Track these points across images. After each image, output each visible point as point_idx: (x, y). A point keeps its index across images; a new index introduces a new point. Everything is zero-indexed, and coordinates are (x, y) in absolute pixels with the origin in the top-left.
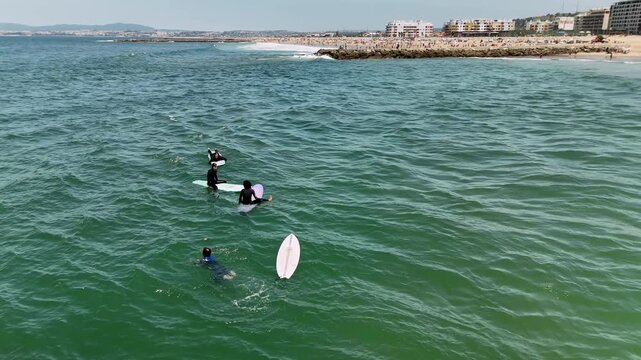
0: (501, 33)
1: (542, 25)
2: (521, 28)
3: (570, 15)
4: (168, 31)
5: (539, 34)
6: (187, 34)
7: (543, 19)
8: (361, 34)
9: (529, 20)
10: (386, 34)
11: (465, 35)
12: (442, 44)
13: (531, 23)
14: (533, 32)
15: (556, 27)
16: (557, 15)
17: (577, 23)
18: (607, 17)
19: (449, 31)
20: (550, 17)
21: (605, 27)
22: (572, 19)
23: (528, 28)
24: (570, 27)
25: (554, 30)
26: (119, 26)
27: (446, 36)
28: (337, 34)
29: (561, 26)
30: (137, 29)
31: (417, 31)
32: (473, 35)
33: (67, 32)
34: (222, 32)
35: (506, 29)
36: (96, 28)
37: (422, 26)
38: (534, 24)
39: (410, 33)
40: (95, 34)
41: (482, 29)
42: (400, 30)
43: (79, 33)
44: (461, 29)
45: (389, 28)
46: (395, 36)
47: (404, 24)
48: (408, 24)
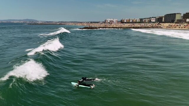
0: (136, 22)
1: (147, 20)
2: (141, 21)
5: (146, 23)
6: (48, 22)
7: (147, 19)
8: (98, 23)
9: (143, 19)
10: (105, 23)
11: (126, 23)
12: (120, 25)
13: (144, 20)
16: (151, 18)
18: (164, 18)
19: (122, 22)
20: (149, 18)
21: (163, 21)
22: (155, 19)
24: (154, 21)
25: (150, 22)
26: (27, 20)
29: (152, 21)
30: (33, 21)
31: (113, 22)
32: (129, 23)
33: (11, 22)
35: (138, 21)
36: (20, 20)
37: (115, 20)
38: (145, 20)
39: (111, 22)
40: (20, 22)
41: (131, 21)
42: (109, 21)
43: (15, 22)
44: (125, 21)
45: (105, 21)
46: (107, 23)
47: (110, 20)
48: (111, 20)
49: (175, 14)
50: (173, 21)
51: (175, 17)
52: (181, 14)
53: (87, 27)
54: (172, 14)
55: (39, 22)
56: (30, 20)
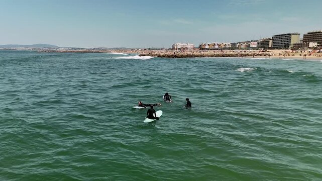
0: (225, 48)
1: (243, 45)
2: (234, 46)
4: (65, 48)
5: (242, 49)
6: (75, 49)
7: (244, 43)
8: (161, 49)
10: (172, 49)
11: (208, 49)
12: (197, 53)
13: (238, 44)
14: (239, 48)
15: (249, 46)
16: (252, 41)
17: (258, 43)
18: (271, 41)
19: (201, 48)
20: (248, 42)
21: (270, 46)
22: (256, 43)
23: (237, 46)
24: (255, 46)
26: (40, 45)
27: (200, 50)
28: (150, 49)
29: (251, 46)
30: (49, 47)
31: (187, 48)
32: (211, 50)
33: (12, 48)
34: (93, 48)
35: (227, 46)
37: (189, 46)
38: (240, 45)
39: (184, 48)
40: (27, 49)
41: (217, 46)
42: (179, 47)
43: (18, 49)
44: (207, 47)
45: (173, 46)
46: (176, 50)
47: (180, 44)
48: (182, 45)
49: (290, 35)
50: (286, 46)
51: (290, 40)
52: (299, 34)
54: (285, 35)
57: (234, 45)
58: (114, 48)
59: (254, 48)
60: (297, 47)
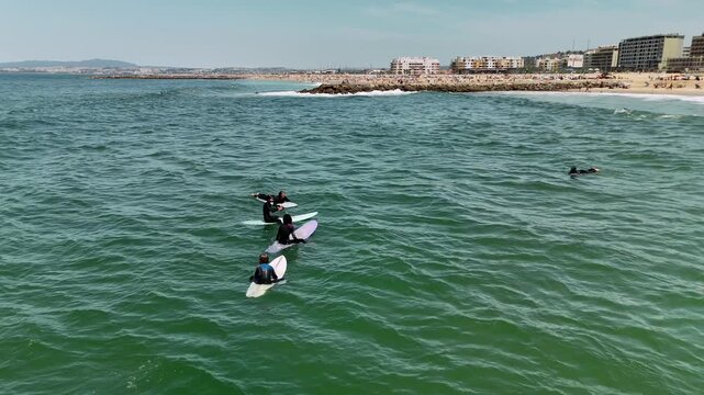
0: (507, 71)
1: (551, 63)
2: (530, 66)
3: (581, 53)
4: (152, 68)
5: (546, 71)
6: (174, 71)
7: (552, 57)
8: (365, 72)
9: (538, 58)
10: (391, 72)
11: (472, 72)
12: (448, 80)
13: (540, 60)
14: (541, 69)
15: (566, 64)
16: (568, 53)
17: (586, 59)
18: (616, 53)
19: (456, 68)
20: (561, 55)
21: (614, 64)
22: (581, 57)
23: (538, 66)
24: (579, 64)
25: (563, 67)
26: (97, 62)
27: (454, 73)
28: (339, 72)
29: (570, 64)
30: (118, 65)
31: (423, 68)
32: (480, 72)
33: (37, 69)
35: (515, 66)
36: (70, 65)
37: (428, 63)
38: (543, 61)
39: (416, 69)
40: (70, 71)
41: (490, 65)
42: (406, 67)
43: (51, 70)
44: (469, 66)
45: (393, 65)
46: (400, 73)
47: (409, 60)
48: (413, 61)
49: (660, 38)
50: (652, 66)
51: (659, 50)
52: (682, 37)
53: (332, 87)
54: (650, 38)
55: (144, 72)
56: (107, 64)
57: (529, 61)
58: (259, 69)
59: (578, 70)
60: (677, 66)
